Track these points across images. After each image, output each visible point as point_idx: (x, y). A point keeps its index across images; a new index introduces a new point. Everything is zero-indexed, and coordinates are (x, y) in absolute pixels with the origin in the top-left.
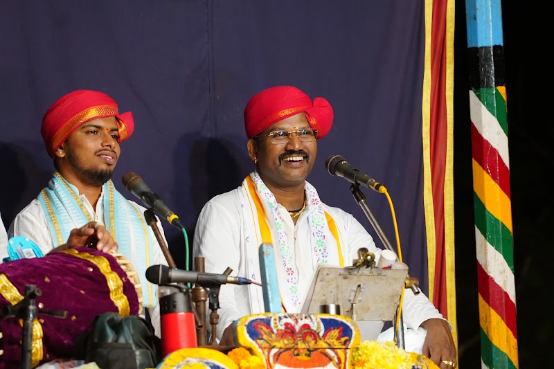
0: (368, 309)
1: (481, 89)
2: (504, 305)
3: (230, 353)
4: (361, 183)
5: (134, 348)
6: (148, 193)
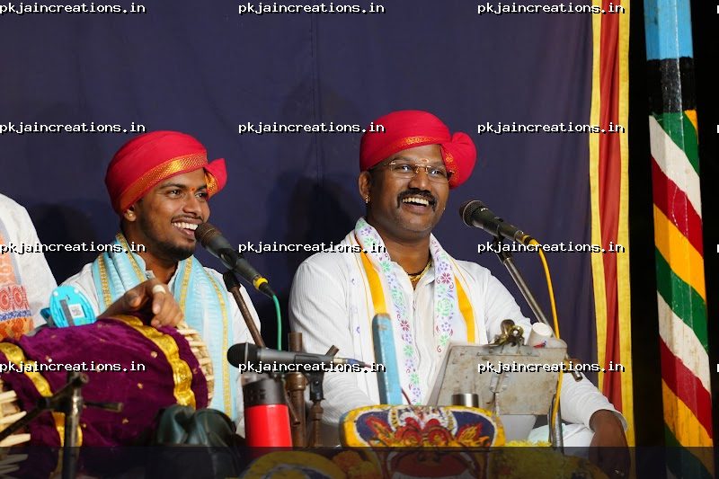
0: (516, 399)
1: (665, 114)
2: (695, 395)
3: (335, 458)
4: (506, 236)
6: (227, 249)
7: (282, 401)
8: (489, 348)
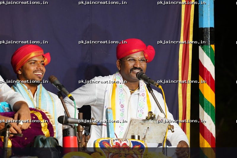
0: (152, 138)
1: (204, 46)
2: (210, 138)
3: (92, 154)
4: (151, 84)
5: (51, 151)
6: (59, 84)
7: (75, 135)
8: (144, 120)
